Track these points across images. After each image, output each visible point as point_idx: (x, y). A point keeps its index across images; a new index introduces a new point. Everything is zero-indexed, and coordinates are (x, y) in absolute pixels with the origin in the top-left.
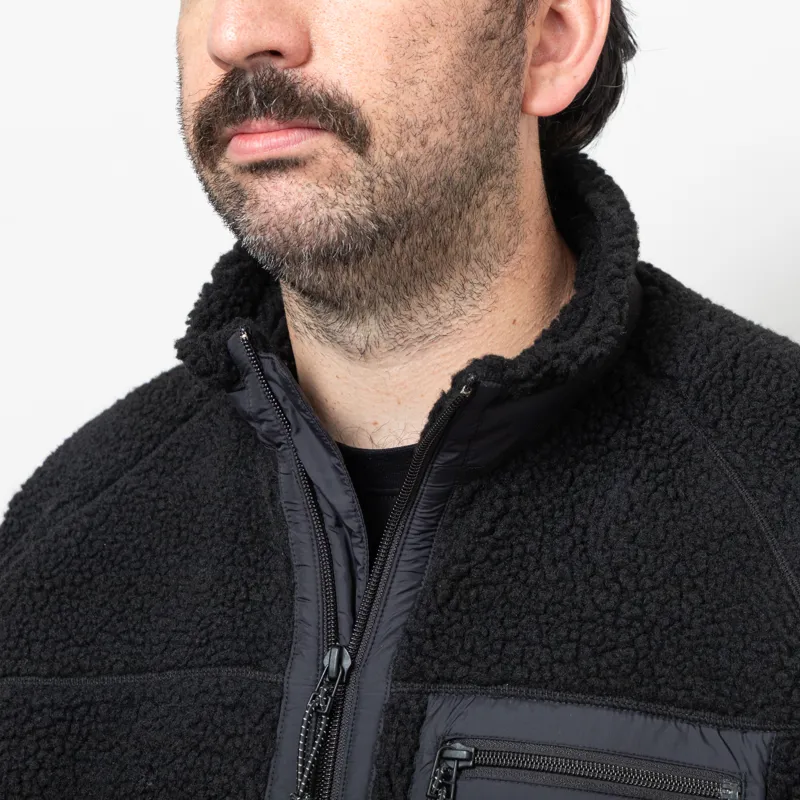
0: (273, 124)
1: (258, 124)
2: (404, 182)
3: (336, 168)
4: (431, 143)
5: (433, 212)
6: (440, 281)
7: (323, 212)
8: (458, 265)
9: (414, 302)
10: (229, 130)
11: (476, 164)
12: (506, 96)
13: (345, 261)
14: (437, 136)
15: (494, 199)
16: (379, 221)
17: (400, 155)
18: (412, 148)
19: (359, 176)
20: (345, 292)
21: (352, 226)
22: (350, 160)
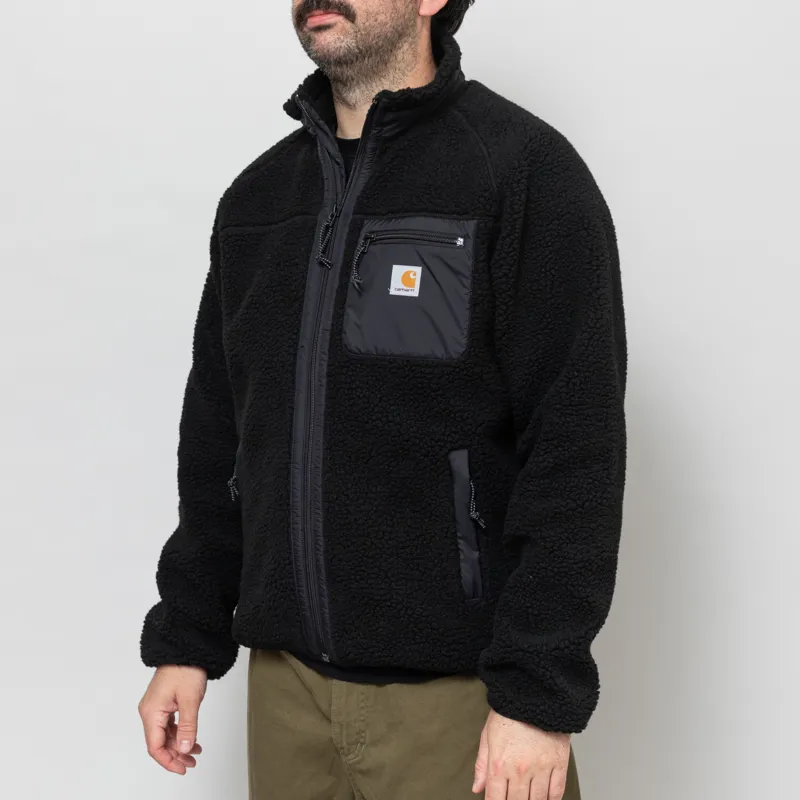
0: (322, 12)
1: (317, 12)
2: (368, 34)
3: (343, 28)
4: (379, 21)
5: (380, 48)
6: (384, 77)
7: (338, 44)
8: (391, 71)
9: (374, 84)
10: (307, 15)
11: (397, 31)
12: (410, 6)
13: (346, 63)
14: (381, 18)
15: (406, 46)
16: (359, 49)
17: (367, 24)
18: (371, 21)
19: (352, 31)
20: (348, 77)
21: (349, 50)
22: (348, 25)
